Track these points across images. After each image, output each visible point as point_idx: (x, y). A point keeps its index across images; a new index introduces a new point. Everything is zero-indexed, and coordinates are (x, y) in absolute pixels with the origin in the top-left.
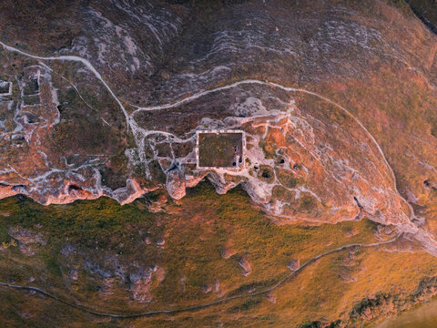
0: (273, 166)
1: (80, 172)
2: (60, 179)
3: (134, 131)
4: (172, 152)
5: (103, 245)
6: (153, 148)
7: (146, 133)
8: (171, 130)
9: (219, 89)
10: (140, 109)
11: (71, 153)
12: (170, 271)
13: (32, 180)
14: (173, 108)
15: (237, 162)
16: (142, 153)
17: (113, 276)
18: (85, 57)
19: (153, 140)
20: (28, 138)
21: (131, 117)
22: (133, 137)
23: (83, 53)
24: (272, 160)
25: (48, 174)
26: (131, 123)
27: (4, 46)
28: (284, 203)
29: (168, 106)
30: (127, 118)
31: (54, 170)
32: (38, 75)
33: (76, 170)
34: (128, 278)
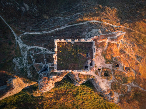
0: (111, 68)
3: (20, 47)
4: (45, 60)
6: (32, 57)
7: (29, 48)
8: (45, 46)
9: (77, 25)
10: (26, 33)
14: (48, 34)
15: (89, 65)
16: (25, 60)
19: (33, 52)
21: (19, 38)
22: (20, 50)
24: (111, 65)
26: (19, 41)
28: (120, 95)
29: (45, 32)
30: (16, 38)
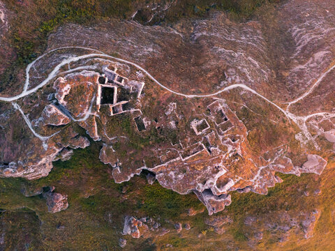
1: (277, 162)
2: (268, 173)
3: (295, 121)
4: (334, 125)
5: (273, 208)
6: (316, 127)
7: (305, 119)
8: (323, 110)
10: (290, 104)
11: (263, 152)
12: (325, 209)
13: (253, 181)
14: (310, 94)
16: (307, 134)
17: (291, 228)
18: (241, 82)
19: (314, 122)
20: (239, 152)
21: (288, 112)
22: (296, 125)
23: (238, 80)
25: (259, 172)
26: (289, 115)
27: (186, 96)
30: (285, 114)
31: (262, 168)
32: (220, 107)
33: (273, 162)
34: (301, 225)
